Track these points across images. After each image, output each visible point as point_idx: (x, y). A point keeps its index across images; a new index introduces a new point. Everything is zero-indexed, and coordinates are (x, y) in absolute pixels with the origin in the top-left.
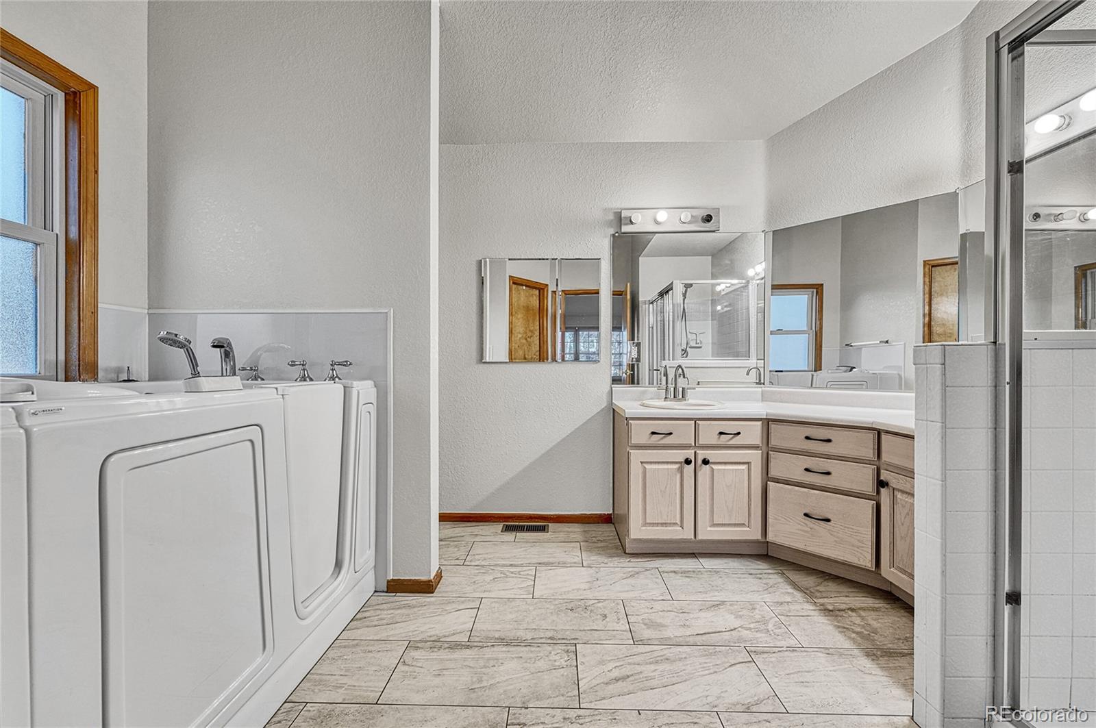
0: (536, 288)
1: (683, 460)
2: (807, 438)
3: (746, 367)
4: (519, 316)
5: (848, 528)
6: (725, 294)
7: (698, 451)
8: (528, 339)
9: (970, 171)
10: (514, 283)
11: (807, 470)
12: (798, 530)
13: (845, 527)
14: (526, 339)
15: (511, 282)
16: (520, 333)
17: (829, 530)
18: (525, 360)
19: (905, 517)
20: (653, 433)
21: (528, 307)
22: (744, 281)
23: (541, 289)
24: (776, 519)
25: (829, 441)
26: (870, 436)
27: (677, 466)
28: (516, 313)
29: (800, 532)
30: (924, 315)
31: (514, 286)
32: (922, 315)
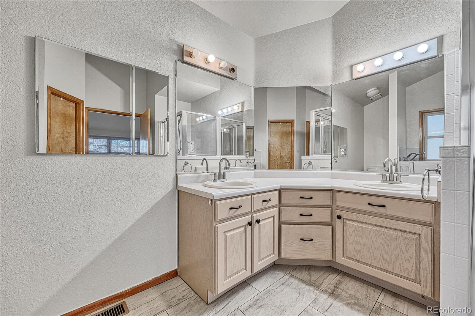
0: (73, 102)
1: (247, 223)
2: (301, 198)
3: (235, 159)
4: (57, 120)
5: (321, 242)
6: (201, 123)
7: (253, 215)
8: (66, 139)
9: (336, 78)
10: (52, 93)
11: (301, 215)
12: (298, 248)
13: (319, 242)
14: (63, 138)
15: (50, 92)
16: (57, 133)
17: (312, 245)
18: (63, 153)
19: (352, 232)
20: (232, 208)
21: (65, 114)
22: (213, 116)
23: (78, 103)
24: (286, 245)
25: (311, 198)
26: (329, 193)
27: (242, 229)
28: (54, 117)
29: (299, 249)
30: (268, 140)
31: (52, 96)
32: (268, 141)
